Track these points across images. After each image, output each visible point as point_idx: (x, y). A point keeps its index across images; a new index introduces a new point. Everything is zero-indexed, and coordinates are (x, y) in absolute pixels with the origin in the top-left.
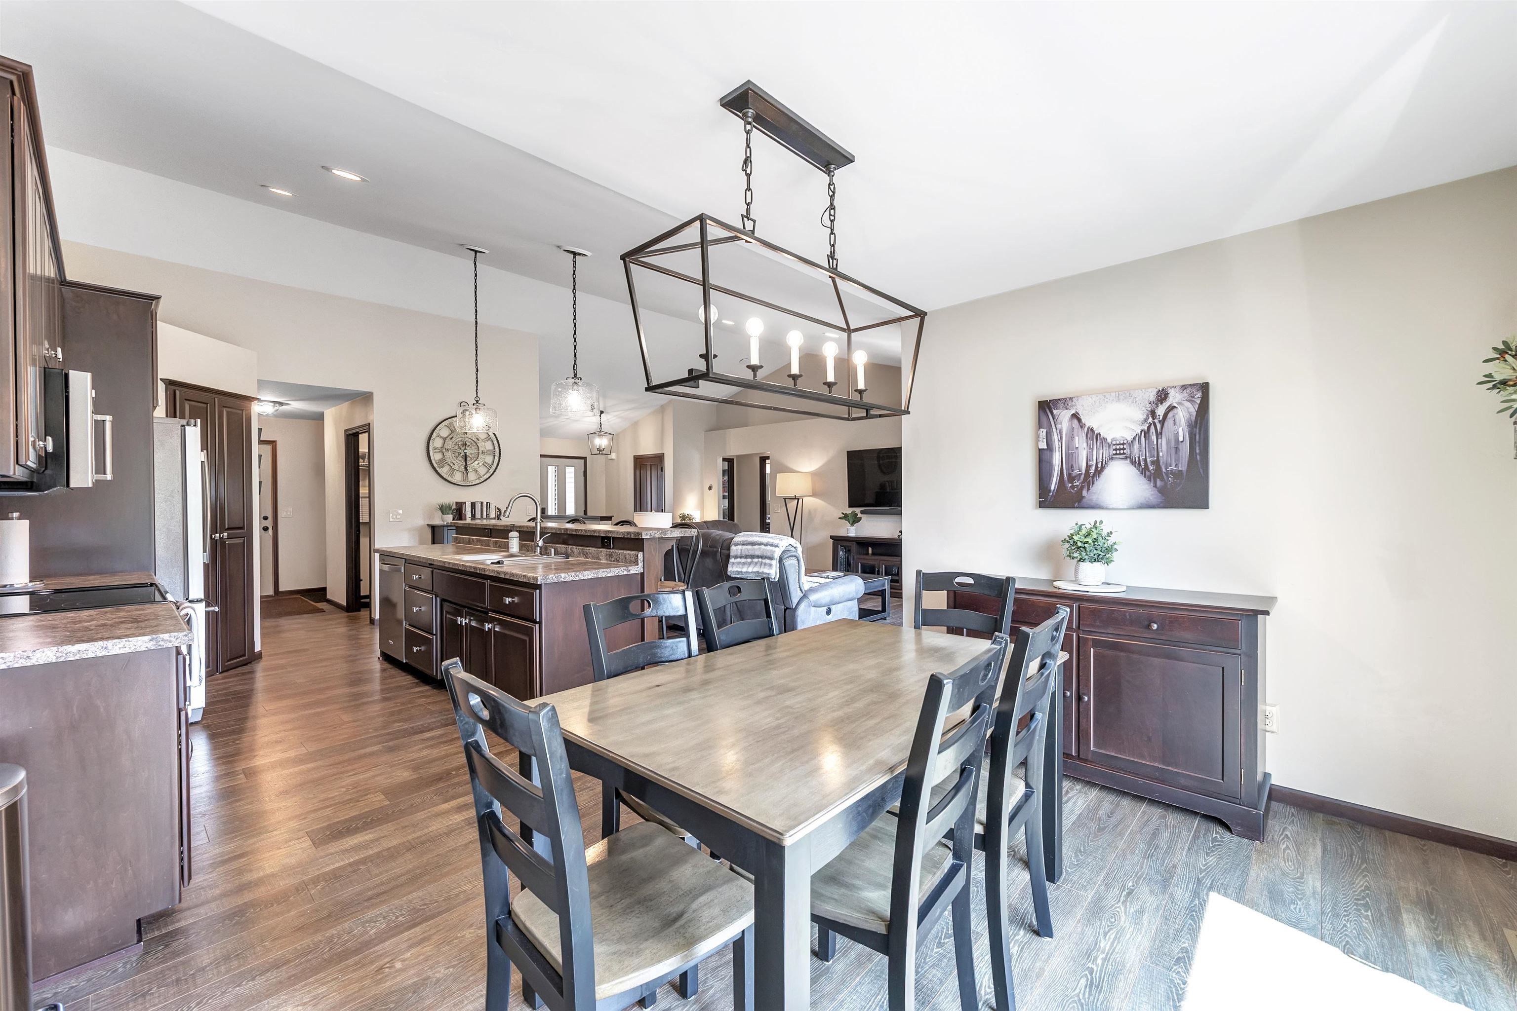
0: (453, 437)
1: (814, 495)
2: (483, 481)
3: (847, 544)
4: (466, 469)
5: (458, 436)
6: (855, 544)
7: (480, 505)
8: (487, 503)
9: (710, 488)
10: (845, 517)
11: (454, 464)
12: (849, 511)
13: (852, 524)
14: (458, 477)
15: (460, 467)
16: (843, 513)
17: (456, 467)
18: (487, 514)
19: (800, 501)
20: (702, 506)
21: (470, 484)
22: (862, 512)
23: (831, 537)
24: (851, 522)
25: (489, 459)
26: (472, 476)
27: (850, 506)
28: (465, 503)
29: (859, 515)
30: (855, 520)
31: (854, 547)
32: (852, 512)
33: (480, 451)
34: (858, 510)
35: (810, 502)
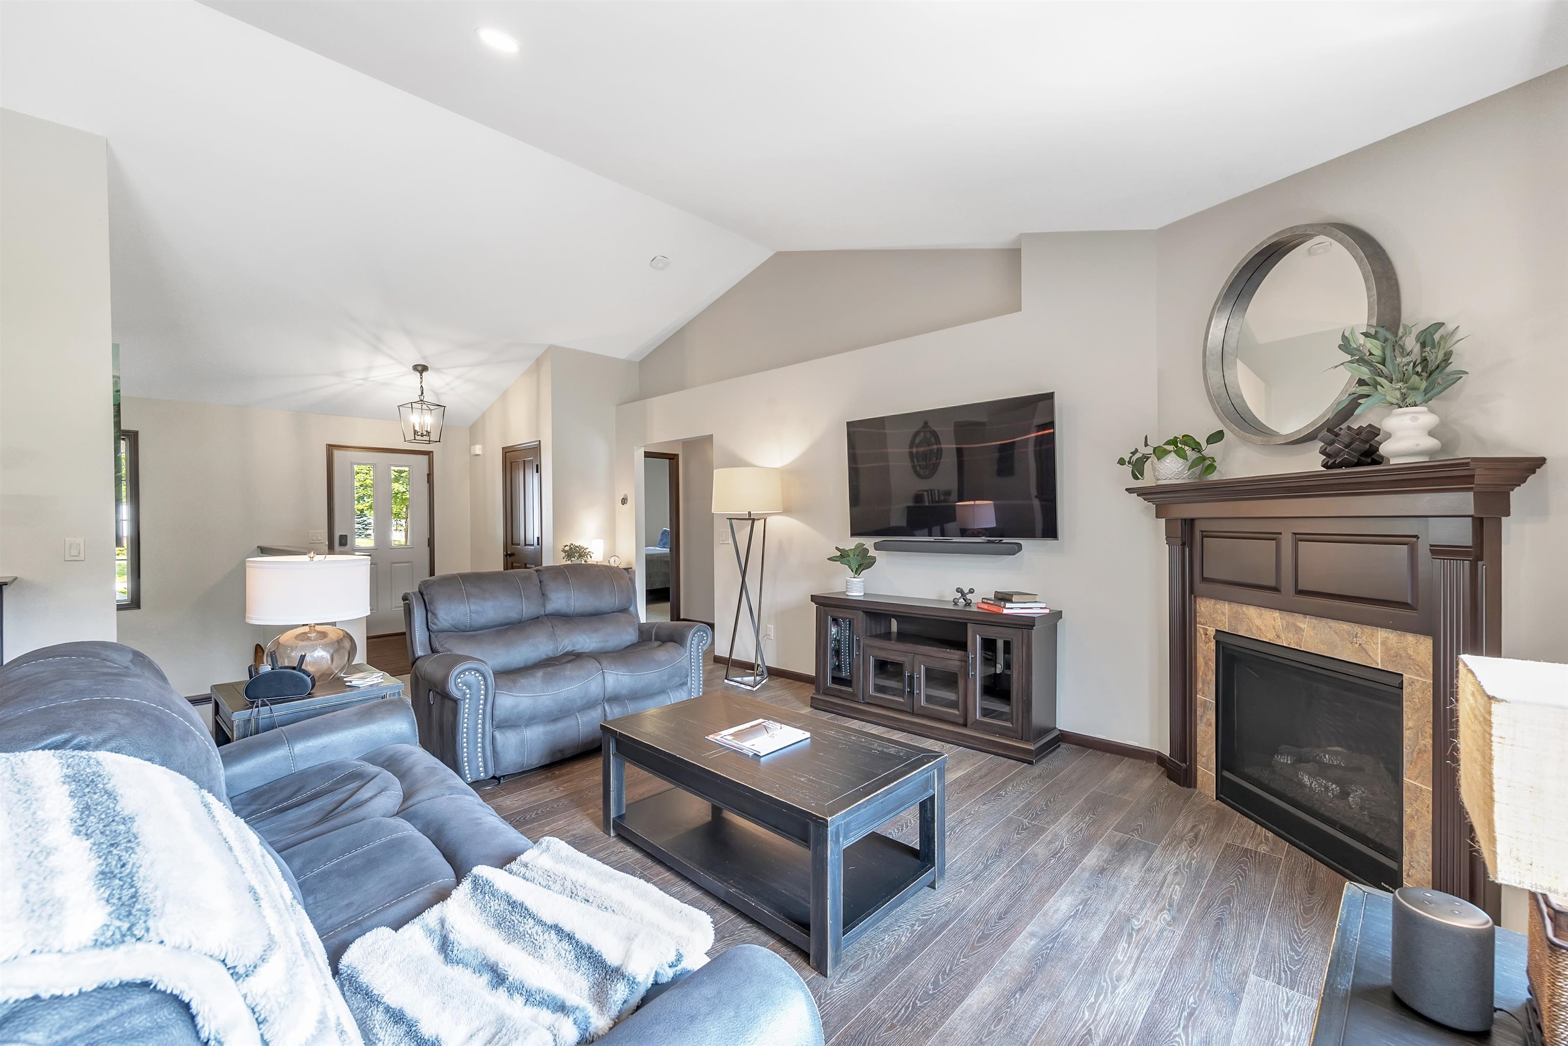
1: (787, 511)
3: (849, 614)
6: (861, 614)
9: (624, 501)
10: (843, 556)
12: (851, 543)
13: (857, 572)
16: (837, 548)
19: (759, 525)
20: (610, 532)
22: (877, 547)
23: (814, 598)
24: (854, 567)
27: (853, 534)
29: (872, 552)
30: (863, 563)
31: (860, 620)
32: (857, 546)
34: (869, 542)
35: (778, 524)
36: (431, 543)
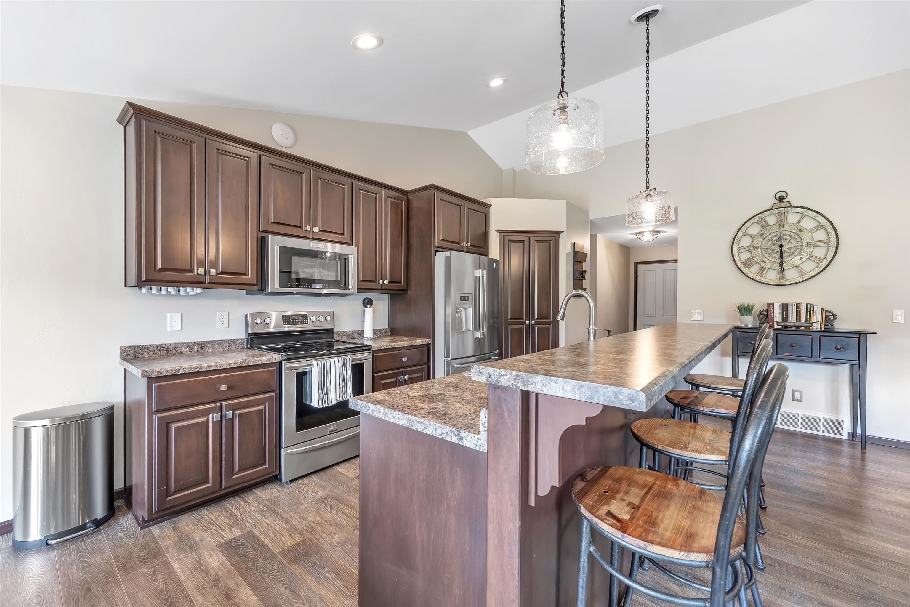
0: (764, 233)
2: (807, 279)
4: (781, 265)
5: (771, 231)
7: (794, 308)
8: (807, 305)
11: (764, 262)
14: (772, 276)
15: (773, 264)
17: (768, 265)
18: (806, 318)
21: (788, 283)
25: (820, 252)
26: (791, 275)
28: (773, 304)
33: (805, 244)
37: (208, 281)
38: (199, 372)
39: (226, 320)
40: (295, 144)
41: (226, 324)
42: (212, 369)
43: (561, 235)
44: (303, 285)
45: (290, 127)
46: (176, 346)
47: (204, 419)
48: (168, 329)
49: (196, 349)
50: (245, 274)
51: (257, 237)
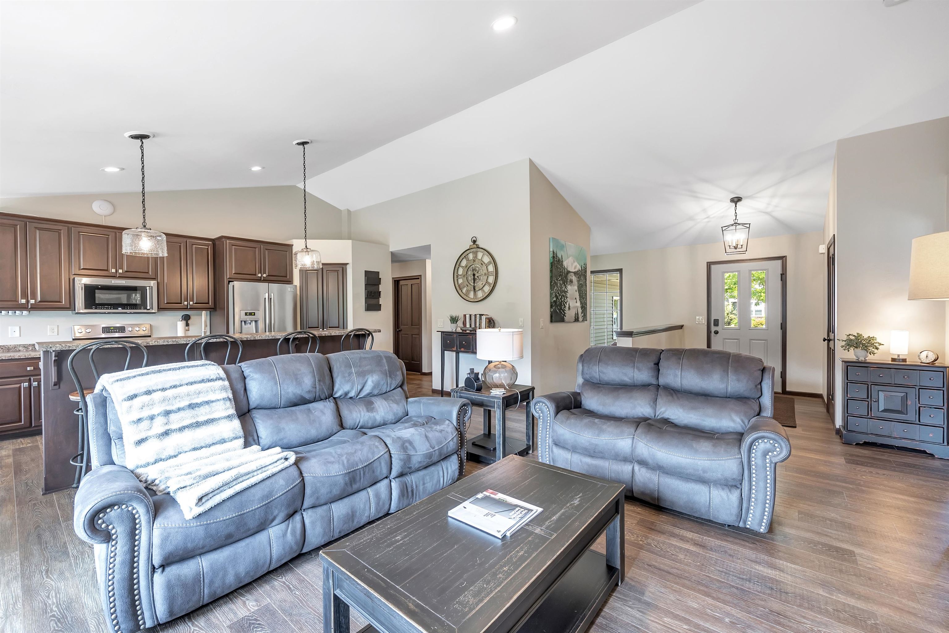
36: (783, 327)
37: (29, 307)
38: (12, 359)
39: (56, 330)
40: (113, 213)
41: (56, 333)
42: (22, 357)
43: (348, 266)
44: (106, 307)
45: (110, 202)
46: (15, 347)
47: (19, 385)
48: (10, 336)
49: (31, 348)
50: (60, 302)
51: (69, 279)
